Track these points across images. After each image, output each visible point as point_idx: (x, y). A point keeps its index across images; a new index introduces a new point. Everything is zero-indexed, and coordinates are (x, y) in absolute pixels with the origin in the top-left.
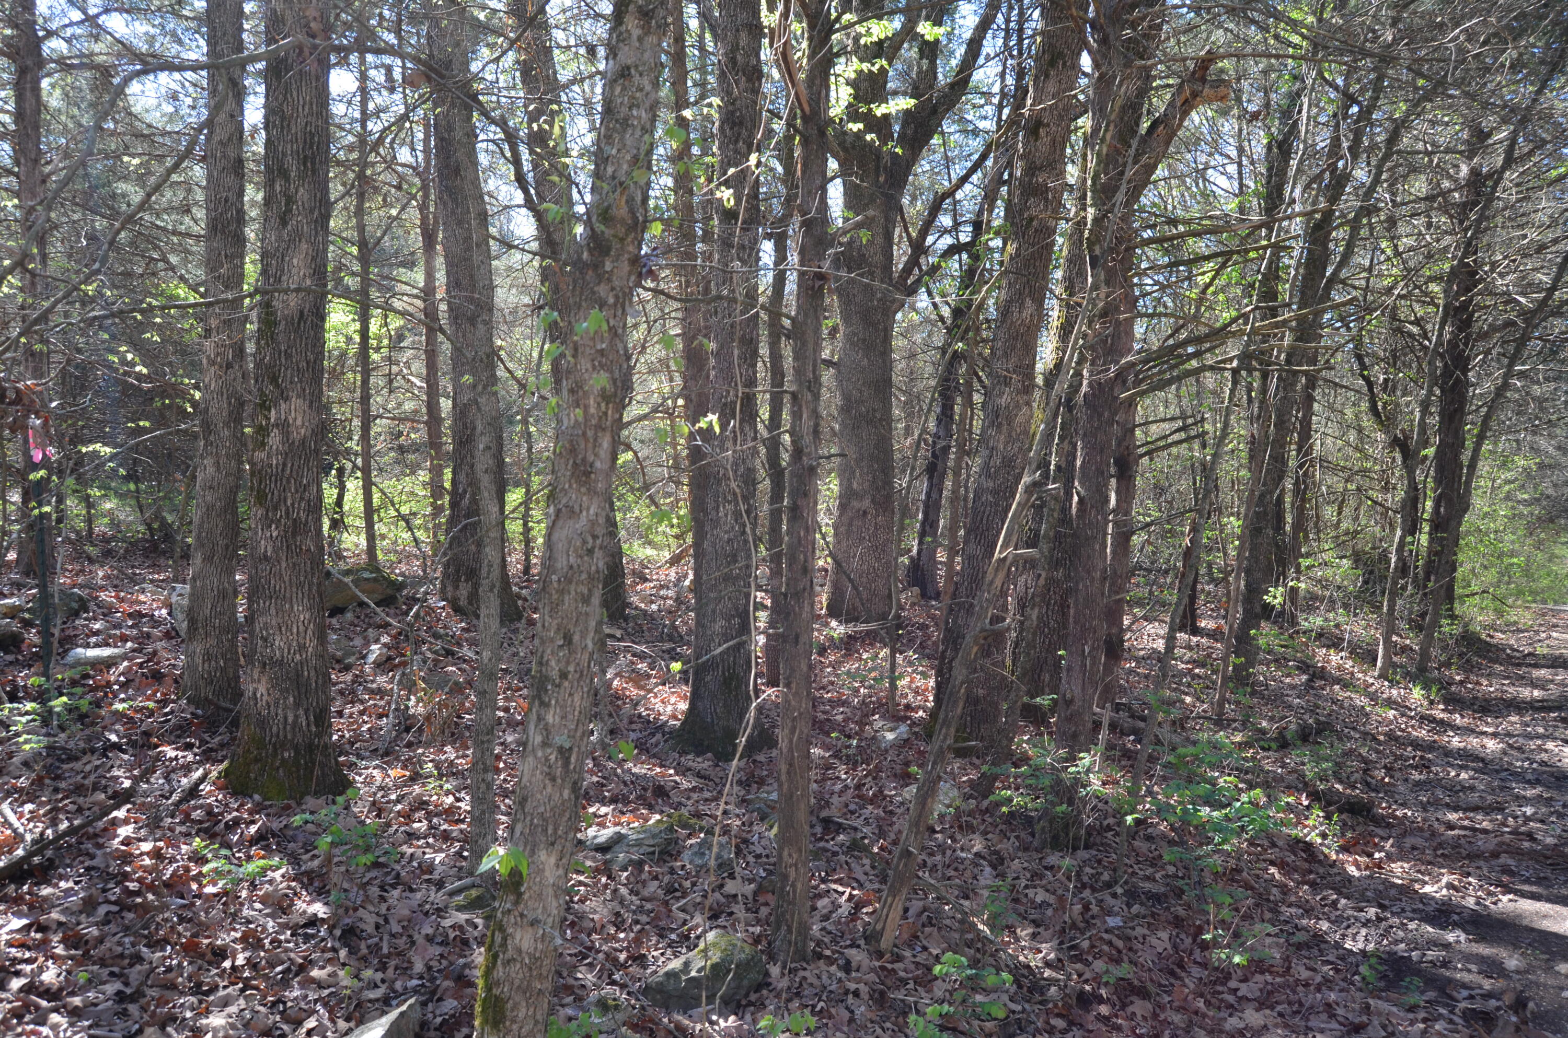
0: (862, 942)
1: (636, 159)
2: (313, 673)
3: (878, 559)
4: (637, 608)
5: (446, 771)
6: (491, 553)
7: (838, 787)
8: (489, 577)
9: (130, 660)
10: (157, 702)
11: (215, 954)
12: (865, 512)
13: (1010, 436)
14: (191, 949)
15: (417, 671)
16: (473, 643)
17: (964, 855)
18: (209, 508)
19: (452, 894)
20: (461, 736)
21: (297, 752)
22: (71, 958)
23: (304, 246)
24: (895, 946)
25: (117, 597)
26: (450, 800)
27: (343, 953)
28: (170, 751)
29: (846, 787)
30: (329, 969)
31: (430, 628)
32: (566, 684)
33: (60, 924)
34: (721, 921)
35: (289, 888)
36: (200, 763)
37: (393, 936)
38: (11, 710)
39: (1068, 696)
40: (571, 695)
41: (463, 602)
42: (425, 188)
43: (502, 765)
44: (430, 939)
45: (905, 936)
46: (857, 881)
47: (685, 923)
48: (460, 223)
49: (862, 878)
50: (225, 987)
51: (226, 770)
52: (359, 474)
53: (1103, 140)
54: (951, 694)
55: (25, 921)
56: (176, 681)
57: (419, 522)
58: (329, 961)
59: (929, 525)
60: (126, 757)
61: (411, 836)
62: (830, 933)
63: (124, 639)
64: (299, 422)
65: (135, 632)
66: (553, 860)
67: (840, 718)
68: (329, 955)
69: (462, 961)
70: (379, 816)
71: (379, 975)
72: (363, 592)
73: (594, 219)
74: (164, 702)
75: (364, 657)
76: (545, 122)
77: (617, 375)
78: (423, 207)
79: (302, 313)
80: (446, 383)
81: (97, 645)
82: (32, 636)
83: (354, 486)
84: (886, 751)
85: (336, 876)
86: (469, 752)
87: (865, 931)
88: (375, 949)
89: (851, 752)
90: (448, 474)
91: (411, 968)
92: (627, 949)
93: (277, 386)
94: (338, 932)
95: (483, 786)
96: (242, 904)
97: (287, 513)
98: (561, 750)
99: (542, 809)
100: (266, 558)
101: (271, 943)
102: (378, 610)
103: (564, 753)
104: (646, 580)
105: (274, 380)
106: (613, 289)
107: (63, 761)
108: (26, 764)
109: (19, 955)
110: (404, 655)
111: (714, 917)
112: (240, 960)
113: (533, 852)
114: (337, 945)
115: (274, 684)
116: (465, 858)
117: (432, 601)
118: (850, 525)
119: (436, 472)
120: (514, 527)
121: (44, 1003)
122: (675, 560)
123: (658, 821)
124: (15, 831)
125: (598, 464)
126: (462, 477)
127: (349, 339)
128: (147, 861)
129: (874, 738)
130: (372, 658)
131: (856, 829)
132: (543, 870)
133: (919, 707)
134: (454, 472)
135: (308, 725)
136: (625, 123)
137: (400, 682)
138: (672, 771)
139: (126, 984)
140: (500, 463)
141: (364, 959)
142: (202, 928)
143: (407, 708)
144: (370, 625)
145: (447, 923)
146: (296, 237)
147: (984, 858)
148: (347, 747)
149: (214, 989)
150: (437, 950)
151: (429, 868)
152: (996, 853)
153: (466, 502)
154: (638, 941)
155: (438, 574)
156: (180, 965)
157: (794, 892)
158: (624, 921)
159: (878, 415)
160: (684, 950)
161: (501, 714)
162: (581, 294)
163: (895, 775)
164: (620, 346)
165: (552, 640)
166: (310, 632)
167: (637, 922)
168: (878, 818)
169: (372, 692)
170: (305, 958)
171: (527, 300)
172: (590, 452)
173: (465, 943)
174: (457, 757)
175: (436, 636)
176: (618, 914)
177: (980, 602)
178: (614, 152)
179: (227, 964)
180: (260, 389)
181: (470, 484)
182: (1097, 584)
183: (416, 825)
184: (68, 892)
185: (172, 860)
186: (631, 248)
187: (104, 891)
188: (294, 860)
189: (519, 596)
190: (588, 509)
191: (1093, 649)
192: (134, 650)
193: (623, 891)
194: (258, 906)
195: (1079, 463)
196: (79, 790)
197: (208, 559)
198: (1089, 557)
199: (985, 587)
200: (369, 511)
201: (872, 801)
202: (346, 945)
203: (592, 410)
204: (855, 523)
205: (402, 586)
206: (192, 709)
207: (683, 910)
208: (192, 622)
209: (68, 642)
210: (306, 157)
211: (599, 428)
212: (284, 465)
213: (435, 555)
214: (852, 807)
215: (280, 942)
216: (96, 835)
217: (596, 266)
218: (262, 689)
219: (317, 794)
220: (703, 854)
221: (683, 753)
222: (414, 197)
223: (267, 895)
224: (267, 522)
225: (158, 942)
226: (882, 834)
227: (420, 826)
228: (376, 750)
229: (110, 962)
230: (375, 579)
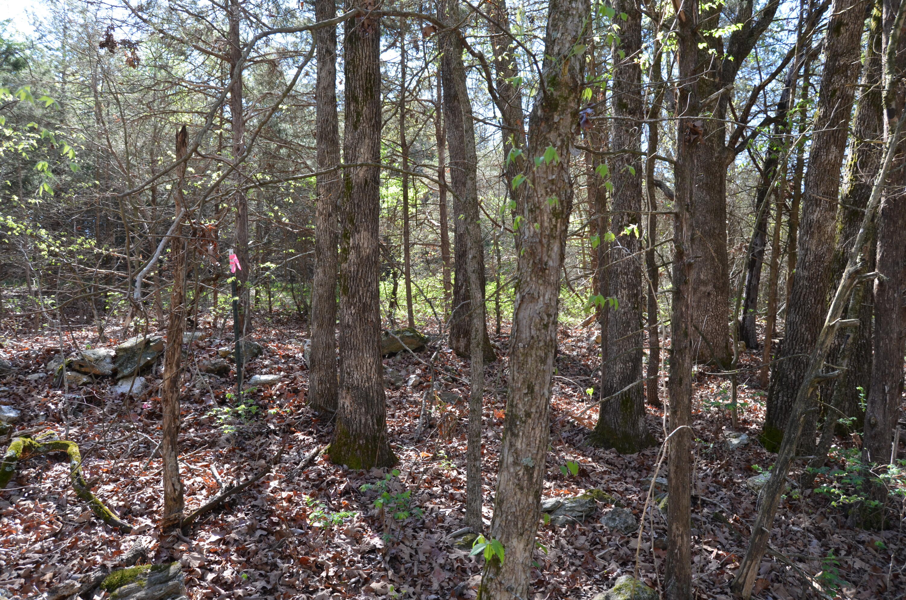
0: (728, 590)
1: (575, 39)
2: (375, 394)
3: (718, 324)
4: (564, 354)
5: (452, 455)
6: (477, 323)
7: (701, 475)
8: (477, 338)
9: (282, 382)
10: (295, 407)
11: (317, 566)
12: (709, 294)
13: (820, 240)
14: (303, 563)
15: (436, 392)
16: (468, 374)
17: (795, 528)
18: (321, 297)
19: (456, 537)
20: (461, 431)
21: (367, 441)
22: (240, 563)
23: (367, 141)
24: (753, 594)
25: (277, 346)
26: (455, 473)
27: (390, 573)
28: (300, 436)
29: (707, 475)
30: (382, 583)
31: (443, 365)
32: (530, 421)
33: (235, 540)
34: (629, 567)
35: (361, 526)
36: (316, 443)
37: (420, 562)
38: (217, 411)
39: (873, 421)
40: (533, 429)
41: (462, 350)
42: (438, 109)
43: (485, 451)
44: (442, 567)
45: (760, 588)
46: (721, 544)
47: (604, 568)
48: (457, 127)
49: (724, 542)
50: (322, 590)
51: (329, 449)
52: (404, 276)
53: (897, 26)
54: (793, 421)
55: (218, 537)
56: (306, 395)
57: (437, 303)
58: (382, 577)
59: (751, 302)
60: (278, 438)
61: (432, 496)
62: (704, 581)
63: (280, 370)
64: (366, 245)
65: (285, 366)
66: (522, 546)
67: (698, 427)
68: (382, 573)
69: (462, 584)
70: (413, 482)
71: (412, 590)
72: (406, 344)
73: (546, 84)
74: (299, 407)
75: (406, 382)
76: (507, 55)
77: (563, 198)
78: (437, 123)
79: (366, 181)
80: (451, 223)
81: (266, 373)
82: (234, 368)
83: (402, 282)
84: (733, 451)
85: (388, 520)
86: (466, 442)
87: (730, 583)
88: (409, 571)
89: (708, 451)
90: (453, 275)
91: (430, 586)
92: (567, 583)
93: (353, 224)
94: (388, 558)
95: (474, 470)
96: (334, 535)
97: (360, 299)
98: (527, 468)
99: (514, 510)
100: (349, 326)
101: (349, 562)
102: (414, 354)
103: (529, 470)
104: (569, 336)
105: (351, 221)
106: (560, 135)
107: (246, 439)
108: (228, 440)
109: (213, 559)
110: (428, 381)
111: (624, 564)
112: (331, 573)
113: (508, 539)
114: (387, 566)
115: (354, 400)
116: (464, 513)
117: (445, 349)
118: (699, 301)
119: (447, 274)
120: (491, 305)
121: (223, 592)
122: (586, 324)
123: (585, 495)
124: (217, 481)
125: (551, 263)
126: (461, 277)
127: (398, 200)
128: (285, 504)
129: (724, 442)
130: (411, 382)
131: (715, 505)
132: (515, 553)
133: (753, 422)
134: (456, 274)
135: (373, 425)
136: (567, 14)
137: (426, 398)
138: (590, 459)
139: (268, 582)
140: (482, 268)
141: (403, 577)
142: (311, 550)
143: (430, 413)
144: (410, 363)
145: (453, 556)
146: (363, 135)
147: (810, 532)
148: (396, 436)
149: (316, 590)
150: (446, 575)
151: (441, 518)
152: (819, 528)
153: (463, 291)
154: (573, 578)
155: (448, 333)
156: (298, 572)
157: (681, 554)
158: (564, 563)
159: (717, 232)
160: (605, 587)
161: (485, 418)
162: (537, 141)
163: (741, 469)
164: (566, 177)
165: (519, 389)
166: (373, 370)
167: (573, 564)
168: (730, 498)
169: (411, 402)
170: (368, 574)
171: (496, 173)
172: (544, 255)
173: (464, 571)
174: (459, 445)
175: (447, 370)
176: (560, 558)
177: (814, 357)
178: (559, 35)
179: (324, 574)
180: (344, 227)
181: (465, 281)
182: (894, 342)
183: (435, 489)
184: (242, 520)
185: (297, 504)
186: (572, 105)
187: (260, 521)
188: (364, 507)
189: (494, 346)
190: (544, 296)
191: (891, 388)
192: (284, 377)
193: (563, 541)
194: (343, 536)
195: (878, 257)
196: (252, 457)
197: (320, 326)
198: (888, 323)
199: (817, 346)
200: (409, 298)
201: (725, 486)
202: (393, 567)
203: (546, 224)
204: (703, 300)
205: (428, 340)
206: (313, 411)
207: (602, 558)
208: (312, 361)
209: (251, 371)
210: (367, 88)
211: (551, 236)
212: (358, 271)
213: (446, 322)
214: (712, 489)
215: (354, 562)
216: (258, 486)
217: (547, 119)
218: (347, 403)
219: (378, 466)
220: (615, 520)
221: (597, 447)
222: (431, 116)
223: (347, 530)
224: (349, 305)
225: (286, 556)
226: (733, 510)
227: (437, 490)
228: (413, 439)
229: (260, 567)
230: (412, 336)
